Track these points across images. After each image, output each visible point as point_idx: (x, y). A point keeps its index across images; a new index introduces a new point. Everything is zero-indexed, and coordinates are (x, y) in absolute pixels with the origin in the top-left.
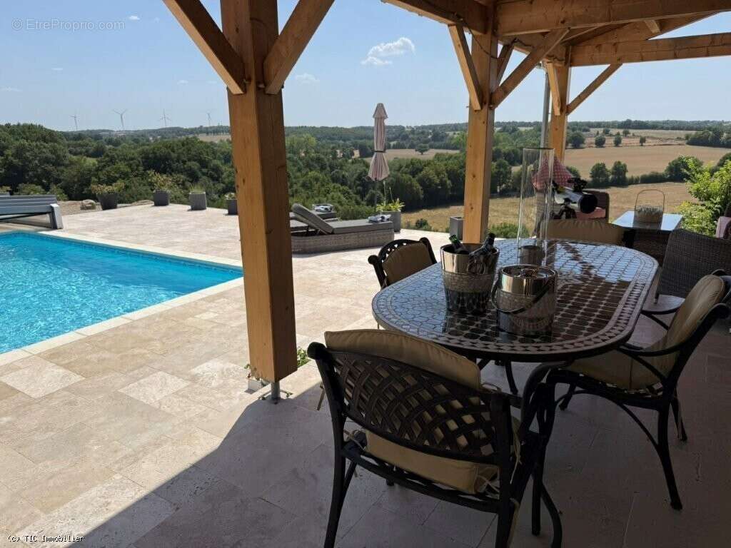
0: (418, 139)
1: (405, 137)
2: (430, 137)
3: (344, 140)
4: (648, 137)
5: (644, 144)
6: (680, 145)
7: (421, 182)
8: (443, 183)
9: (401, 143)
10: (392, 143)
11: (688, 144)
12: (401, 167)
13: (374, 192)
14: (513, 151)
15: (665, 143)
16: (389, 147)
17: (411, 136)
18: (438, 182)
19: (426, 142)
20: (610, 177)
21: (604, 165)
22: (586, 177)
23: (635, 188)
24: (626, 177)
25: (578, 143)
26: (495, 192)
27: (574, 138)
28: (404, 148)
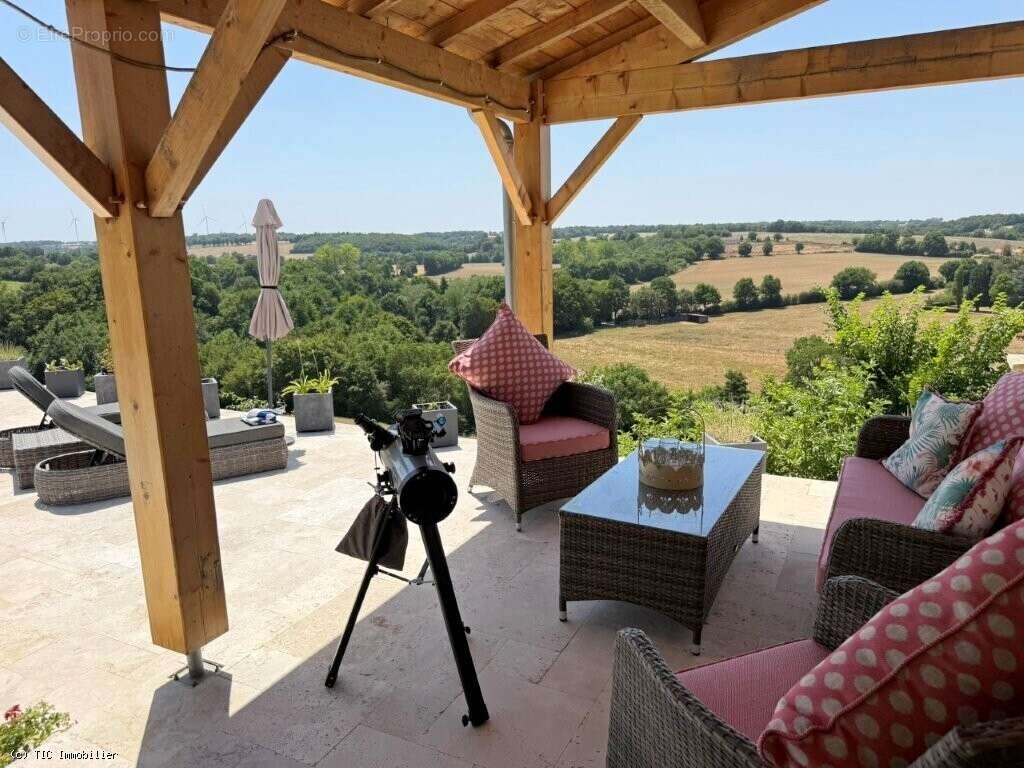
1: (488, 247)
3: (403, 252)
4: (807, 242)
5: (801, 252)
6: (846, 252)
9: (482, 255)
10: (471, 255)
11: (858, 250)
12: (481, 287)
13: (444, 323)
14: (631, 264)
15: (827, 248)
16: (466, 261)
20: (760, 297)
21: (751, 281)
22: (728, 297)
23: (791, 310)
24: (780, 296)
25: (716, 252)
26: (609, 319)
27: (711, 246)
28: (486, 261)
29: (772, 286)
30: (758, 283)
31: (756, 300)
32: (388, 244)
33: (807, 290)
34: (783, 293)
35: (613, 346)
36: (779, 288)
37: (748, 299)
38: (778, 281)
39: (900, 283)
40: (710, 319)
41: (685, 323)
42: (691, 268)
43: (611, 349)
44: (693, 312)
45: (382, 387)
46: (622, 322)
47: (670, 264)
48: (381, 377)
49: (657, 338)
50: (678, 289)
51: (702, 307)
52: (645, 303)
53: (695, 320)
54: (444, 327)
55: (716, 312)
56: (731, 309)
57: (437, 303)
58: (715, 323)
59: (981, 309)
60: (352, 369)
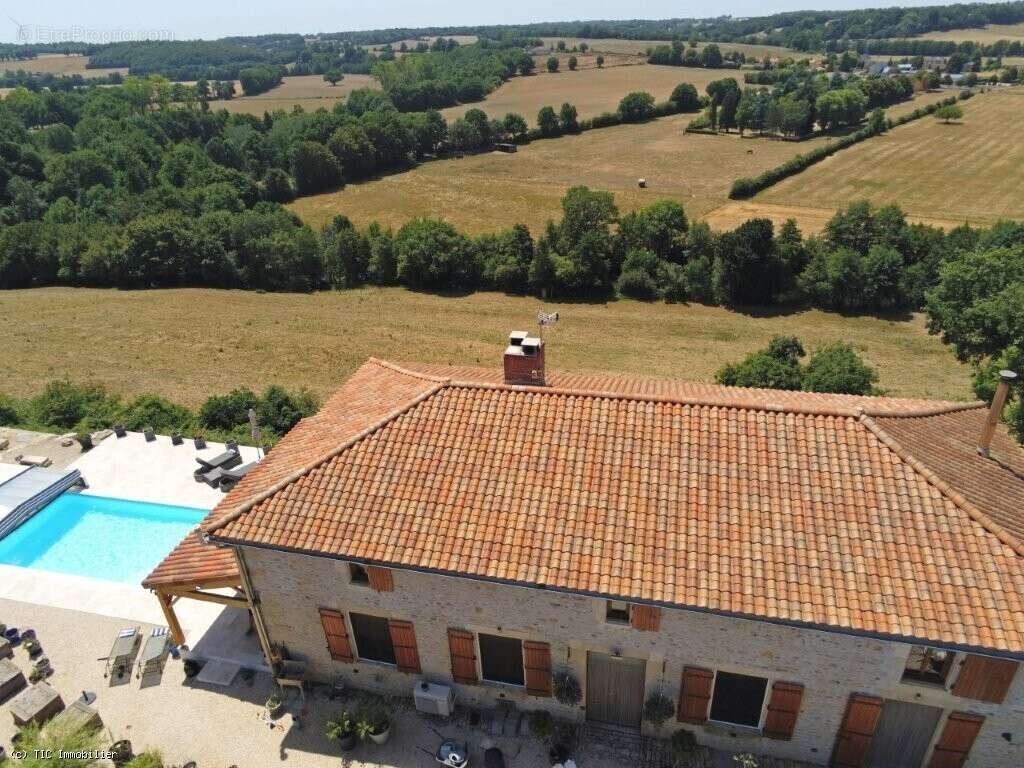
0: (327, 59)
1: (307, 58)
2: (342, 55)
3: (216, 64)
4: (608, 53)
5: (602, 65)
6: (640, 64)
7: (335, 149)
8: (364, 149)
9: (302, 66)
10: (290, 66)
11: (650, 62)
12: (305, 127)
13: (275, 170)
14: (449, 86)
15: (624, 59)
16: (286, 74)
17: (315, 55)
18: (356, 147)
19: (337, 64)
20: (560, 124)
21: (551, 109)
22: (532, 124)
23: (586, 137)
24: (576, 123)
25: (528, 68)
26: (431, 151)
27: (522, 62)
28: (307, 73)
29: (569, 113)
30: (558, 111)
31: (556, 127)
32: (197, 55)
33: (598, 114)
34: (579, 120)
35: (434, 182)
36: (575, 115)
37: (551, 126)
38: (574, 108)
39: (674, 104)
40: (519, 147)
41: (497, 153)
42: (506, 86)
43: (433, 186)
44: (504, 142)
46: (444, 153)
47: (486, 83)
48: (228, 248)
49: (474, 171)
50: (490, 119)
51: (511, 136)
52: (460, 133)
53: (505, 149)
54: (275, 175)
55: (525, 139)
56: (537, 136)
57: (265, 146)
58: (523, 152)
59: (730, 130)
60: (201, 243)
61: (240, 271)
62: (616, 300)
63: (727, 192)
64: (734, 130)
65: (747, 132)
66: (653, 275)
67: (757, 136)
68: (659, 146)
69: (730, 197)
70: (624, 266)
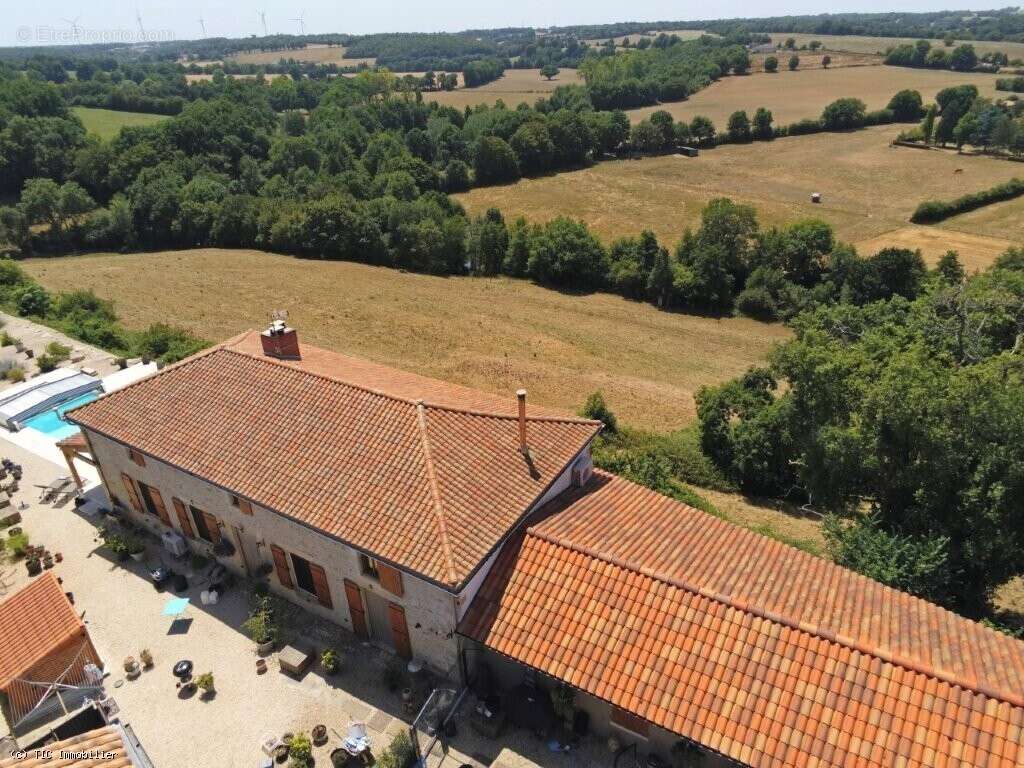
0: (549, 54)
1: (531, 52)
2: (564, 50)
3: (449, 56)
4: (838, 52)
5: (828, 66)
6: (874, 65)
8: (543, 146)
9: (525, 60)
10: (513, 60)
11: (887, 62)
13: (457, 162)
14: (653, 85)
15: (857, 59)
16: (509, 67)
17: (539, 49)
18: (535, 144)
19: (558, 59)
20: (751, 129)
21: (744, 114)
22: (721, 128)
23: (779, 143)
24: (770, 128)
25: (742, 67)
26: (611, 150)
27: (737, 61)
28: (529, 67)
29: (764, 118)
30: (751, 115)
31: (747, 132)
32: (435, 48)
33: (797, 120)
34: (774, 125)
35: (603, 182)
36: (770, 120)
37: (741, 132)
38: (770, 114)
39: (891, 112)
40: (701, 151)
41: (677, 156)
42: (714, 86)
43: (600, 186)
44: (688, 145)
45: (385, 238)
46: (624, 154)
47: (694, 82)
48: (384, 229)
49: (647, 173)
50: (676, 122)
51: (697, 139)
52: (643, 134)
53: (686, 153)
54: (455, 166)
55: (710, 144)
56: (725, 140)
57: (457, 138)
58: (705, 157)
59: (947, 145)
60: (362, 224)
61: (391, 251)
62: (731, 316)
63: (910, 215)
64: (952, 145)
65: (967, 148)
66: (775, 296)
67: (978, 153)
68: (855, 159)
69: (911, 221)
70: (748, 282)
